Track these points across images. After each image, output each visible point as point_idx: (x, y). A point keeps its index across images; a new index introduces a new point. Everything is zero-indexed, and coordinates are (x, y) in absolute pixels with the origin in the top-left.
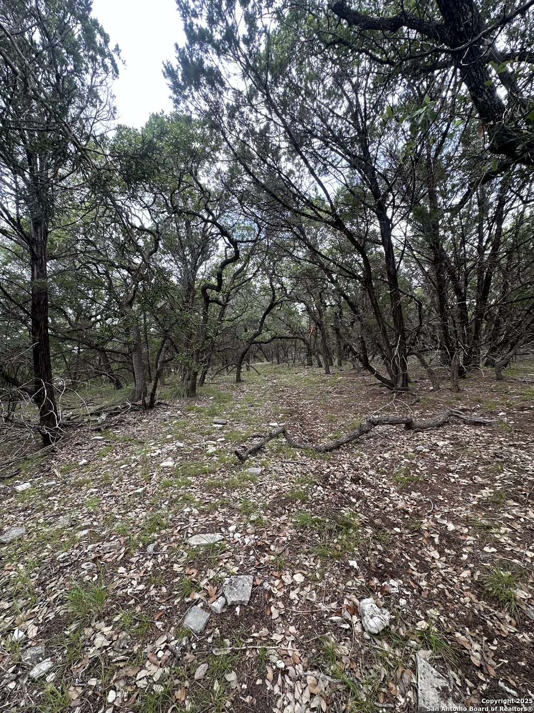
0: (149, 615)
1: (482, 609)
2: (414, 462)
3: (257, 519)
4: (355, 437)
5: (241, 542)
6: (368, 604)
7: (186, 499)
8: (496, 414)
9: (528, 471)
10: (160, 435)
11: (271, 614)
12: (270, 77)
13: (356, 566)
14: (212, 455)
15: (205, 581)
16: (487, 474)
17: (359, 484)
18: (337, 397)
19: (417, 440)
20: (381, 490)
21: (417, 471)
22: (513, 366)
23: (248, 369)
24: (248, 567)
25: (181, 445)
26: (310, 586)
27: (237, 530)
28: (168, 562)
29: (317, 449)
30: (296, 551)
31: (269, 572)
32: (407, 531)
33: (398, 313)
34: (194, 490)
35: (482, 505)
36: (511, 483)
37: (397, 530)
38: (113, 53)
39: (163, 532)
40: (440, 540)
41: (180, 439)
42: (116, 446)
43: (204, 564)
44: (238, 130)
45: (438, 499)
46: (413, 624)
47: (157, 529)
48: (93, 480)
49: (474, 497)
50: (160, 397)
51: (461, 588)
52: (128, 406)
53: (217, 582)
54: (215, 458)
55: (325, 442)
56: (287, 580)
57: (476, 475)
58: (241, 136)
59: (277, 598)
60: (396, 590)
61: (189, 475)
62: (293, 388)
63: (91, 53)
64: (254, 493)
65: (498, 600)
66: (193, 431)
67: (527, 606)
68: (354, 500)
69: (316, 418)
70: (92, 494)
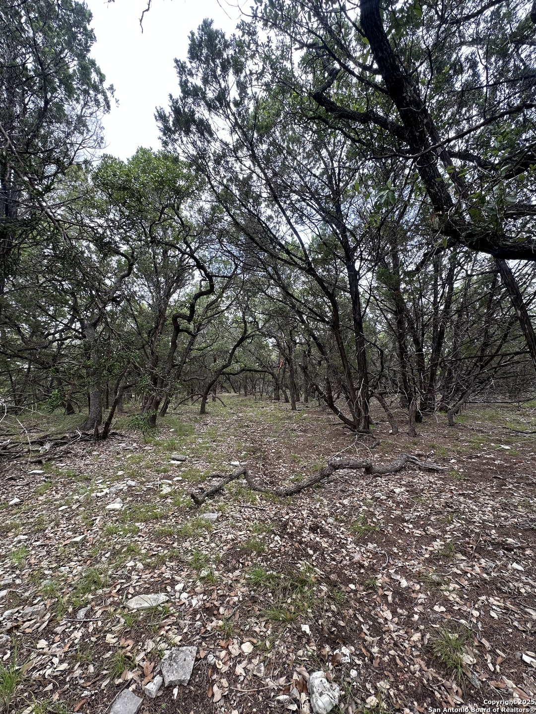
0: (69, 705)
1: (431, 678)
2: (371, 509)
3: (208, 575)
4: (316, 481)
5: (187, 603)
6: (318, 678)
7: (131, 551)
8: (448, 461)
9: (475, 522)
10: (111, 471)
11: (213, 695)
12: (256, 135)
13: (308, 631)
14: (165, 497)
15: (142, 655)
16: (437, 525)
17: (317, 533)
18: (302, 436)
19: (376, 486)
20: (338, 541)
21: (374, 520)
22: (464, 413)
23: (214, 400)
24: (192, 635)
25: (133, 483)
26: (258, 658)
27: (184, 589)
28: (101, 631)
29: (277, 493)
30: (246, 614)
31: (215, 641)
32: (361, 588)
33: (362, 358)
34: (141, 539)
35: (433, 559)
36: (460, 535)
37: (352, 586)
38: (107, 91)
39: (100, 592)
40: (394, 598)
41: (133, 476)
42: (57, 482)
43: (142, 633)
44: (222, 176)
45: (393, 551)
46: (363, 700)
47: (93, 588)
48: (23, 524)
49: (426, 549)
50: (116, 426)
51: (412, 654)
52: (78, 436)
53: (155, 657)
54: (169, 500)
55: (287, 485)
56: (235, 651)
57: (429, 525)
58: (225, 181)
59: (222, 674)
60: (347, 660)
61: (138, 520)
62: (259, 423)
63: (84, 87)
64: (208, 543)
65: (446, 666)
66: (148, 468)
67: (472, 673)
68: (311, 552)
69: (279, 458)
70: (19, 542)
